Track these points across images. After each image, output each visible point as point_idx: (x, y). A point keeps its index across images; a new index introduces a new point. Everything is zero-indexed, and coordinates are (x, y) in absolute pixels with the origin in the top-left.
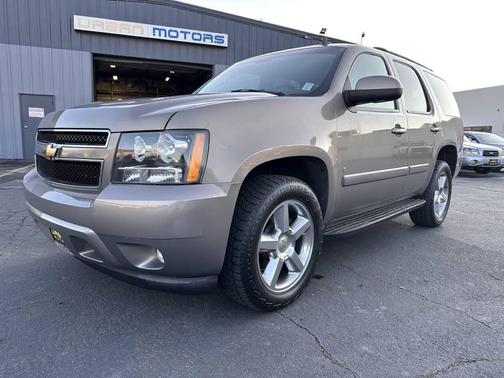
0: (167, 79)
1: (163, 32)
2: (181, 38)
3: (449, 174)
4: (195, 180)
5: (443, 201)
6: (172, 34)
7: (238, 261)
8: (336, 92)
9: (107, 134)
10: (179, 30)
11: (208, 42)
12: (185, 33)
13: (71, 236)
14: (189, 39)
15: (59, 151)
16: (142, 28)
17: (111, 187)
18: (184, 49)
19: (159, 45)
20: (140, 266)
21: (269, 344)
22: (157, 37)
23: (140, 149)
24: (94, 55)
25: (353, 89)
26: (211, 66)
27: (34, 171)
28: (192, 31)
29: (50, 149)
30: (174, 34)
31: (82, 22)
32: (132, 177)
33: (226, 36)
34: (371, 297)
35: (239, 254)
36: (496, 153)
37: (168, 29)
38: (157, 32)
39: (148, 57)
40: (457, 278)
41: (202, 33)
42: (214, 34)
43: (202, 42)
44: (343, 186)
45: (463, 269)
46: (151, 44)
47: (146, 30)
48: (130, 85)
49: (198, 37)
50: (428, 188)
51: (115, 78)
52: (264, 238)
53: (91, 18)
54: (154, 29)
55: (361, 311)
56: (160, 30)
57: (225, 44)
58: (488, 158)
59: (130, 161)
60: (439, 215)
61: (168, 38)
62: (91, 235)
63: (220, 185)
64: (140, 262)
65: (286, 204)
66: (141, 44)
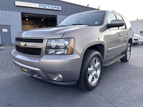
0: (42, 20)
1: (42, 6)
2: (47, 8)
3: (130, 46)
4: (71, 53)
5: (129, 54)
6: (45, 6)
7: (83, 77)
8: (105, 24)
9: (43, 39)
10: (47, 5)
11: (55, 9)
12: (49, 6)
13: (32, 71)
14: (50, 8)
15: (26, 44)
16: (36, 5)
17: (45, 56)
18: (48, 11)
19: (41, 10)
20: (54, 79)
21: (93, 101)
22: (40, 7)
23: (53, 44)
24: (22, 13)
25: (110, 23)
26: (56, 16)
27: (15, 50)
28: (50, 6)
29: (23, 44)
30: (45, 7)
31: (18, 3)
32: (51, 52)
33: (60, 7)
34: (117, 84)
35: (83, 74)
36: (137, 40)
37: (43, 5)
38: (40, 6)
39: (38, 13)
40: (139, 77)
41: (53, 6)
42: (57, 7)
43: (53, 9)
44: (108, 52)
45: (139, 74)
46: (38, 10)
47: (37, 5)
48: (31, 22)
49: (52, 7)
50: (126, 51)
51: (27, 19)
52: (89, 69)
53: (21, 2)
54: (39, 5)
55: (116, 89)
56: (41, 5)
57: (60, 9)
58: (135, 41)
59: (50, 48)
60: (128, 58)
61: (44, 8)
62: (39, 70)
63: (78, 54)
64: (54, 78)
65: (94, 59)
66: (36, 10)
